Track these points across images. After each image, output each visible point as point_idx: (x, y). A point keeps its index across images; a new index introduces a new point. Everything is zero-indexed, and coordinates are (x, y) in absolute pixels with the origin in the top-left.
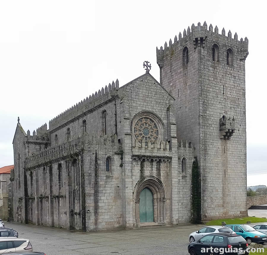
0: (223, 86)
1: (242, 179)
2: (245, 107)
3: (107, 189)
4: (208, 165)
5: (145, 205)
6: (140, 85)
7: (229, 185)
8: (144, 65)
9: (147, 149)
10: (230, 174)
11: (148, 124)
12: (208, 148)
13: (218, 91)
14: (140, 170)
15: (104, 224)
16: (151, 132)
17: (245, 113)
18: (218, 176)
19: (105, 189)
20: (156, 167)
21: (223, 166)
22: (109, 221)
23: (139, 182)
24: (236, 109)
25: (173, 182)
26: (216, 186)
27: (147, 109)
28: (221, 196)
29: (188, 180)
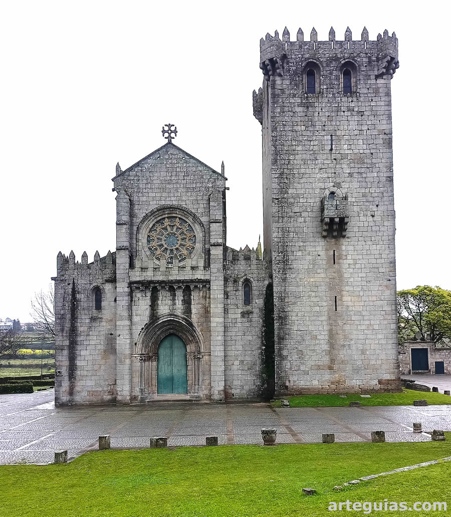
0: (331, 135)
1: (383, 313)
2: (390, 167)
3: (91, 338)
4: (291, 289)
5: (171, 364)
6: (155, 166)
7: (347, 327)
8: (164, 132)
9: (157, 270)
10: (350, 304)
11: (175, 228)
12: (291, 258)
13: (316, 148)
14: (150, 306)
15: (85, 394)
16: (182, 239)
17: (390, 179)
18: (317, 309)
19: (88, 338)
20: (182, 298)
21: (331, 290)
22: (93, 390)
23: (147, 326)
24: (364, 175)
25: (213, 325)
26: (311, 328)
27: (169, 203)
28: (326, 347)
29: (254, 320)
